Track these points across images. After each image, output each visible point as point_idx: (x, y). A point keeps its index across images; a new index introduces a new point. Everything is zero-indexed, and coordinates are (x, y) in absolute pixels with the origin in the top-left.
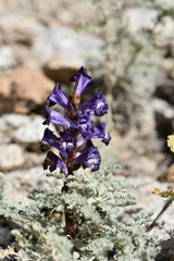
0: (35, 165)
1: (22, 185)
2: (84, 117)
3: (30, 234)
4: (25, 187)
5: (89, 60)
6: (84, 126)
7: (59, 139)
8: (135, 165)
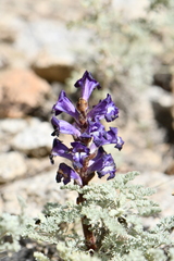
0: (38, 173)
1: (29, 196)
2: (96, 125)
3: (44, 247)
4: (33, 198)
5: (78, 54)
6: (96, 134)
7: (71, 150)
8: (140, 160)
